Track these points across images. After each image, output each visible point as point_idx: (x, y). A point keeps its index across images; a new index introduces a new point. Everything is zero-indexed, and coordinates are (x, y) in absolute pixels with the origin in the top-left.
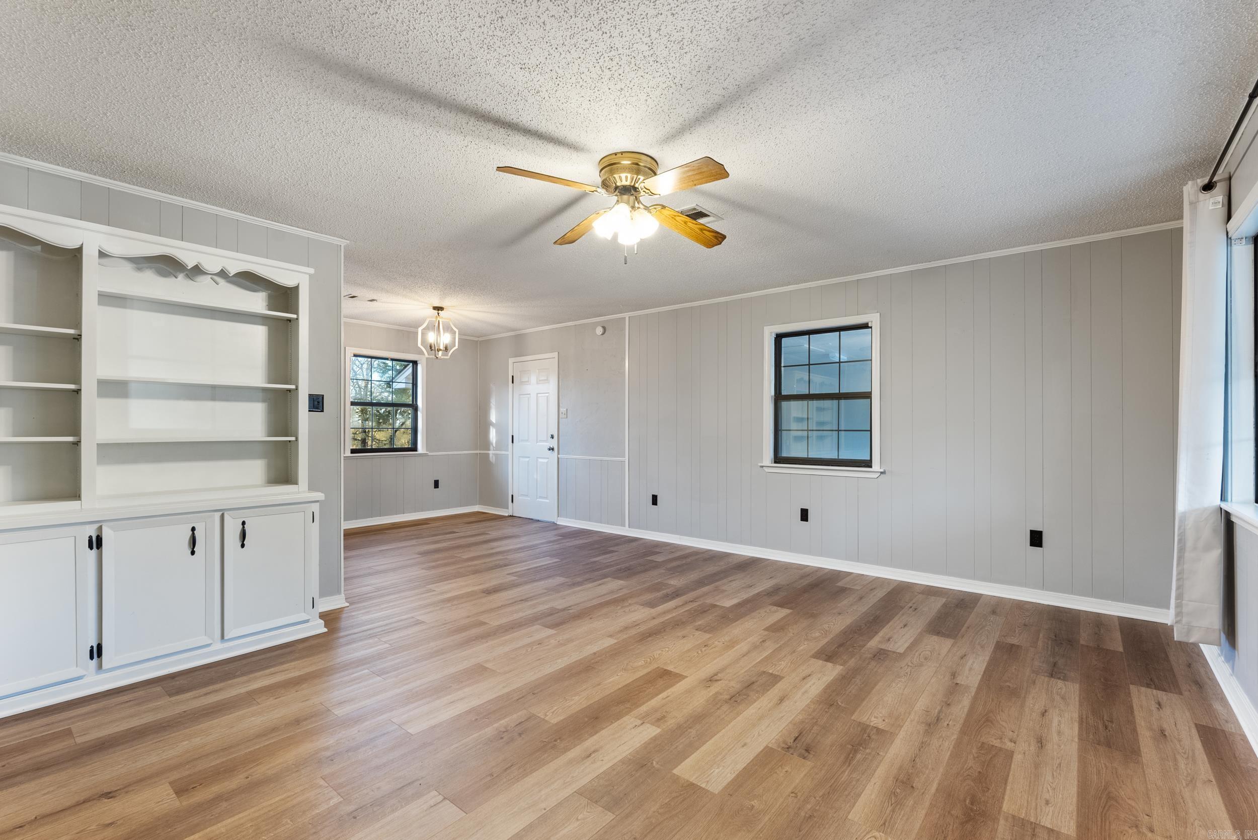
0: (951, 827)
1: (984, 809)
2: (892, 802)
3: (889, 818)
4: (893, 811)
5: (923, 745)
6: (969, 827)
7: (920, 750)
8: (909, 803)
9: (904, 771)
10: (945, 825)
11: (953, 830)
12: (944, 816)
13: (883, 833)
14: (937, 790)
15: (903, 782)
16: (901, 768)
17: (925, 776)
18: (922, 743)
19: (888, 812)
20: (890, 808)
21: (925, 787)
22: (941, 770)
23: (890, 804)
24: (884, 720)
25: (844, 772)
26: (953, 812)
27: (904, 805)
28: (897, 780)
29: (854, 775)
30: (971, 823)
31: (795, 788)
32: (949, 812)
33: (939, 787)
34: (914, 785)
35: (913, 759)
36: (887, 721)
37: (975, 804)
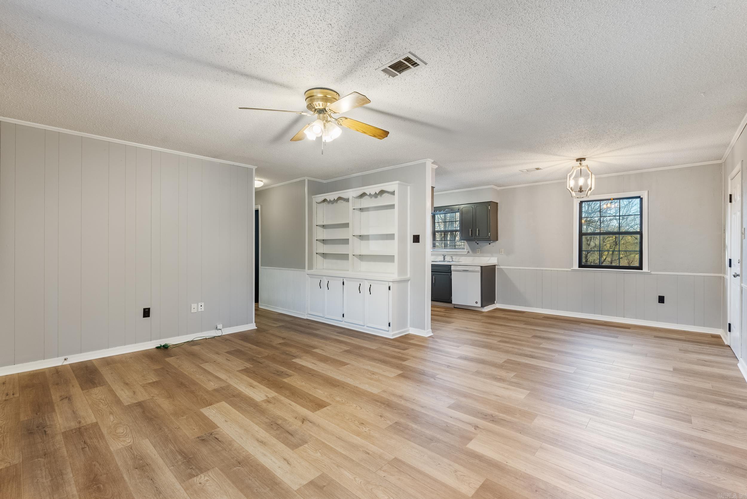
0: (101, 469)
1: (89, 490)
2: (138, 456)
3: (131, 451)
4: (133, 454)
5: (158, 492)
6: (92, 477)
7: (156, 488)
8: (130, 462)
9: (150, 470)
10: (104, 468)
11: (99, 469)
12: (108, 471)
13: (128, 446)
14: (123, 478)
15: (144, 466)
16: (153, 470)
17: (136, 478)
18: (160, 493)
19: (135, 452)
20: (136, 454)
21: (130, 473)
22: (131, 489)
23: (138, 455)
24: (200, 483)
25: (175, 447)
26: (105, 476)
27: (131, 459)
28: (147, 464)
29: (168, 450)
30: (92, 479)
31: (181, 429)
32: (107, 474)
33: (124, 480)
34: (137, 470)
35: (153, 480)
36: (199, 485)
37: (96, 488)
